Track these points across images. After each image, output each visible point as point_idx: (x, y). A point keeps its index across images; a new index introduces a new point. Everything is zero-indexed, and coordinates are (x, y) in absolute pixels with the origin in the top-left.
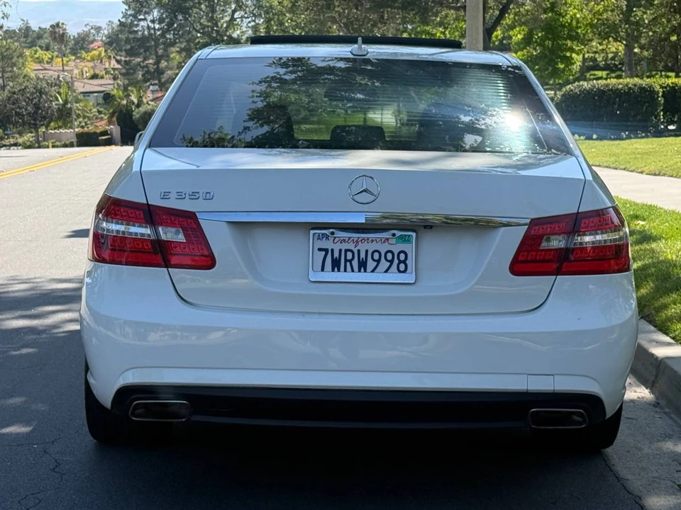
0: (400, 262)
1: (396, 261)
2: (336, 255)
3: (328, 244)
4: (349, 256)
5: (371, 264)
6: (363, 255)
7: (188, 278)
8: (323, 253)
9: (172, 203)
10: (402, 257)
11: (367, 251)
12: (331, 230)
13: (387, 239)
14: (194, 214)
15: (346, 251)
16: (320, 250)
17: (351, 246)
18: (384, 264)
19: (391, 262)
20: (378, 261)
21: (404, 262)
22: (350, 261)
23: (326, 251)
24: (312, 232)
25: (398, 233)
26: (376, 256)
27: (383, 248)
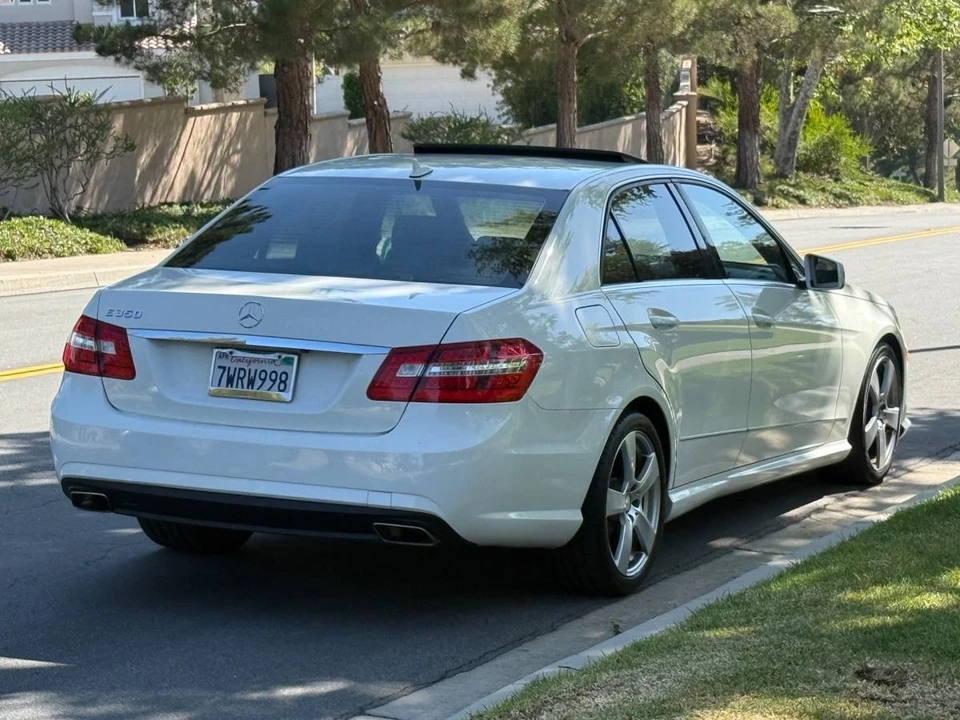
0: (281, 382)
1: (278, 381)
2: (232, 373)
3: (225, 363)
4: (242, 375)
5: (258, 382)
6: (252, 375)
7: (115, 385)
8: (222, 370)
9: (114, 321)
10: (283, 378)
11: (256, 371)
12: (230, 350)
13: (274, 361)
14: (125, 329)
15: (240, 369)
16: (219, 367)
17: (244, 365)
18: (268, 383)
19: (274, 381)
20: (264, 380)
21: (284, 382)
22: (242, 379)
23: (224, 368)
24: (216, 351)
25: (284, 356)
26: (263, 376)
27: (269, 368)
